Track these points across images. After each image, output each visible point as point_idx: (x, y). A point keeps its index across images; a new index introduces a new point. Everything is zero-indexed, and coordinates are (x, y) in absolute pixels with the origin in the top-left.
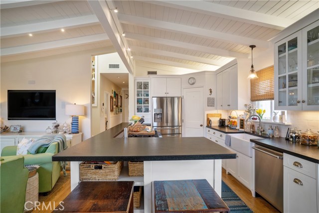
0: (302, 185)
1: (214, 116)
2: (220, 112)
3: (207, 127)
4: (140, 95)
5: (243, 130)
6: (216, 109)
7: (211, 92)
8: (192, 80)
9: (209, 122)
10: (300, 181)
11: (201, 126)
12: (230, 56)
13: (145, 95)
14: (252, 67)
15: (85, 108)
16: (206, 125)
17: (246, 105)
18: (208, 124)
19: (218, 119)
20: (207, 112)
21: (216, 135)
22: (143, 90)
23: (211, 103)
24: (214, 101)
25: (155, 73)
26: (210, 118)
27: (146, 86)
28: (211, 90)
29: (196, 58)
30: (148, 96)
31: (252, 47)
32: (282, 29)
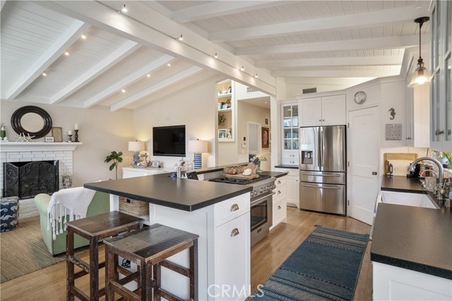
1: (399, 158)
7: (393, 114)
8: (360, 96)
9: (389, 169)
11: (375, 173)
14: (420, 61)
15: (209, 144)
16: (382, 172)
18: (386, 172)
22: (291, 117)
23: (393, 134)
24: (399, 131)
25: (313, 90)
26: (391, 162)
28: (393, 110)
30: (298, 126)
31: (420, 21)
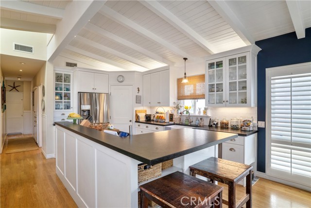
0: (235, 151)
1: (141, 112)
2: (145, 108)
3: (136, 122)
4: (59, 89)
5: (172, 122)
6: (143, 106)
7: (139, 90)
8: (121, 78)
9: (138, 118)
10: (233, 149)
11: (131, 121)
12: (163, 62)
13: (65, 89)
14: (185, 74)
16: (134, 120)
17: (174, 103)
18: (136, 120)
19: (144, 114)
20: (135, 109)
21: (149, 128)
22: (63, 83)
23: (138, 100)
24: (141, 99)
25: (74, 65)
26: (139, 114)
27: (67, 78)
28: (138, 88)
29: (130, 58)
30: (69, 91)
31: (185, 59)
32: (212, 54)
